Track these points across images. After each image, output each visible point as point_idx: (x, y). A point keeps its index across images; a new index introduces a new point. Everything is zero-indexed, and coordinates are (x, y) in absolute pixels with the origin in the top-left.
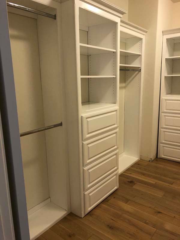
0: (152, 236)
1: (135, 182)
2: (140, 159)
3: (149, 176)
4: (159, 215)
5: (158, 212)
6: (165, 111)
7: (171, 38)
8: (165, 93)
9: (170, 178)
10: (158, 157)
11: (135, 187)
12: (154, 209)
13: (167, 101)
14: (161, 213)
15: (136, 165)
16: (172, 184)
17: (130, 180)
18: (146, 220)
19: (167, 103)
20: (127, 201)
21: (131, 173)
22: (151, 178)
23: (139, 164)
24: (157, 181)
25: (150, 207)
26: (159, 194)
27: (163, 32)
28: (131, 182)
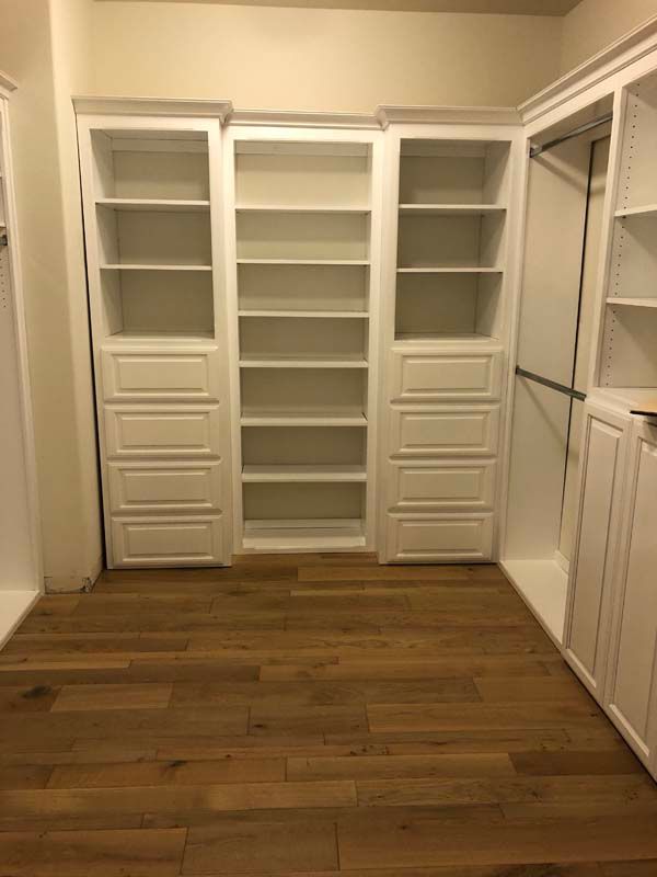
0: (182, 861)
1: (55, 688)
2: (42, 594)
3: (101, 646)
4: (180, 772)
5: (174, 765)
6: (116, 394)
7: (101, 130)
8: (107, 331)
9: (171, 630)
10: (110, 567)
11: (58, 707)
12: (156, 760)
13: (121, 360)
14: (185, 762)
15: (37, 616)
16: (185, 649)
17: (29, 688)
18: (143, 814)
19: (118, 364)
20: (44, 776)
21: (24, 657)
22: (110, 652)
23: (45, 614)
24: (133, 655)
25: (140, 761)
26: (156, 700)
27: (73, 101)
28: (38, 693)
